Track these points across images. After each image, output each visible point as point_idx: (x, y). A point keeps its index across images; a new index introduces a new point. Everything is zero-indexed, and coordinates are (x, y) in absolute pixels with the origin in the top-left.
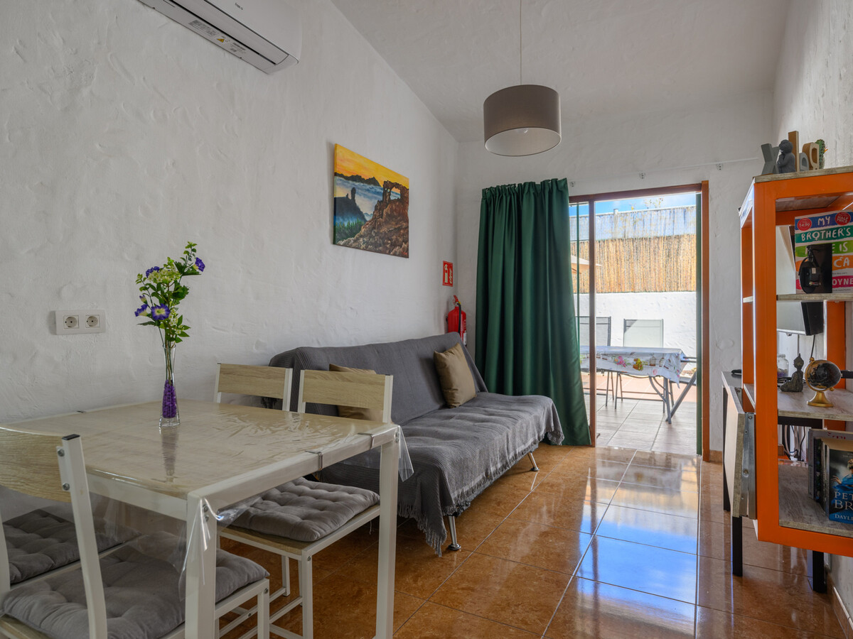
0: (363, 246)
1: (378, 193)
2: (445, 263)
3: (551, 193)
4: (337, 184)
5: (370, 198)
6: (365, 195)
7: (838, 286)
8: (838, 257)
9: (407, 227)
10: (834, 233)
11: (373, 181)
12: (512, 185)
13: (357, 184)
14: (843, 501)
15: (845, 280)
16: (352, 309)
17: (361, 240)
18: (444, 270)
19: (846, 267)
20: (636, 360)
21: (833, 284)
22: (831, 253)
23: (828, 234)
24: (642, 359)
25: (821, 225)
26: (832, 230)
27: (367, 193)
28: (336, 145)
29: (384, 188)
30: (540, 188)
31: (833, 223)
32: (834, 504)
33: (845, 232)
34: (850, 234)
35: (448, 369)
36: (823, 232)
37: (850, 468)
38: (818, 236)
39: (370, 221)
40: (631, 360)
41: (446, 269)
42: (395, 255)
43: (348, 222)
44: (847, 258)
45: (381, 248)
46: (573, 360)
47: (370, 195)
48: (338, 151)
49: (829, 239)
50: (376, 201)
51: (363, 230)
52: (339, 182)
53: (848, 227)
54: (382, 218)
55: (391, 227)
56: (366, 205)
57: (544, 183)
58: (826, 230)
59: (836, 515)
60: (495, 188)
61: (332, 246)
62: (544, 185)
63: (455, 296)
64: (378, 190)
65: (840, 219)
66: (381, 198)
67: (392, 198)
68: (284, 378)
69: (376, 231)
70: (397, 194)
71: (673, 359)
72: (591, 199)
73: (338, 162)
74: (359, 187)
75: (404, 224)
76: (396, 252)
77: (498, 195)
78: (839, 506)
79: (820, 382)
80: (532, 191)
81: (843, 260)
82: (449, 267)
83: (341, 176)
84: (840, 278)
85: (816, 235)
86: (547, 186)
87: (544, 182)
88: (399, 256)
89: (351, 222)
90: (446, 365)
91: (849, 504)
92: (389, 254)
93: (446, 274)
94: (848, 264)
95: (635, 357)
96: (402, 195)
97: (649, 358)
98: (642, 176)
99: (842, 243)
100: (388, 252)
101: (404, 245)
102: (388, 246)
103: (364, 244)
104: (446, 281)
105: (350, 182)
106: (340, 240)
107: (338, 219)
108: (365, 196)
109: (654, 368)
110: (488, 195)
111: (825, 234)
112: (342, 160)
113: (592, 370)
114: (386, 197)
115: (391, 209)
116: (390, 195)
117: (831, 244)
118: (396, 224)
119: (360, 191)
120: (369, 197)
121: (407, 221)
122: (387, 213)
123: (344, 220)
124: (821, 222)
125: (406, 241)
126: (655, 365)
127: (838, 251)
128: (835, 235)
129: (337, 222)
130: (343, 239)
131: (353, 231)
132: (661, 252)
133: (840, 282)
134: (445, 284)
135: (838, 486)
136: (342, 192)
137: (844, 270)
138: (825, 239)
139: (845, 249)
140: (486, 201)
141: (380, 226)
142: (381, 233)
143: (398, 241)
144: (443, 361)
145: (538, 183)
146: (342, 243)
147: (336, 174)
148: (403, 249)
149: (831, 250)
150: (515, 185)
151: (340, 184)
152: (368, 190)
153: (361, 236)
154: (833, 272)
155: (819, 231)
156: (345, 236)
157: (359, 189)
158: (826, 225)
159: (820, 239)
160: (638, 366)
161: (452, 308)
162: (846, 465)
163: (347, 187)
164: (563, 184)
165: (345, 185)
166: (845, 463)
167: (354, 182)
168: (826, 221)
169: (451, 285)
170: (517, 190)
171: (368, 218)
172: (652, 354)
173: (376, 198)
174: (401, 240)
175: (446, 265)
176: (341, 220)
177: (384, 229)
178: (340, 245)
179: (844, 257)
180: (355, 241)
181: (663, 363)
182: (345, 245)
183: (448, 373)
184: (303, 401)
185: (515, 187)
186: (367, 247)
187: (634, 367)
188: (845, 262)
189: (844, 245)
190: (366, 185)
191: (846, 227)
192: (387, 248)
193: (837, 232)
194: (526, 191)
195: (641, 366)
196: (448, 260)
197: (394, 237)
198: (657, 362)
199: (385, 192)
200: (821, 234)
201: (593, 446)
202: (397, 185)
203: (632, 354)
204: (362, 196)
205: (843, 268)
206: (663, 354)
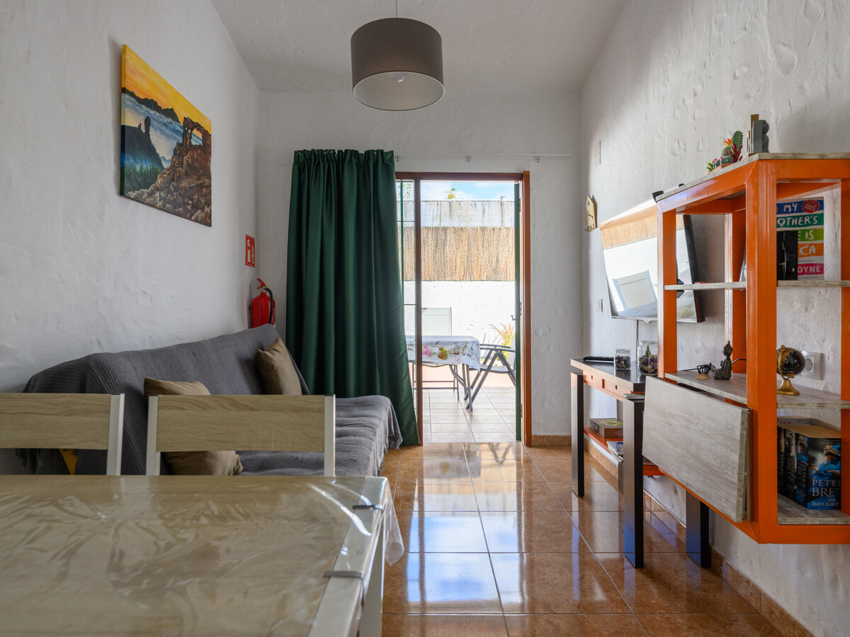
0: (160, 204)
1: (177, 132)
2: (248, 238)
3: (376, 165)
4: (126, 106)
5: (169, 137)
6: (161, 130)
7: (803, 273)
8: (804, 245)
9: (209, 186)
10: (800, 221)
11: (170, 113)
12: (330, 150)
13: (152, 112)
14: (820, 488)
15: (811, 267)
16: (145, 293)
17: (157, 194)
18: (247, 245)
19: (812, 254)
20: (441, 349)
21: (799, 272)
22: (797, 240)
23: (795, 221)
24: (446, 348)
25: (787, 212)
26: (798, 217)
27: (164, 128)
28: (125, 46)
29: (184, 127)
30: (362, 159)
31: (799, 210)
32: (812, 492)
33: (811, 220)
34: (816, 222)
35: (276, 371)
36: (789, 219)
37: (826, 455)
38: (784, 223)
39: (168, 170)
40: (436, 350)
41: (249, 245)
42: (196, 221)
43: (140, 166)
44: (813, 246)
45: (180, 209)
46: (402, 353)
47: (168, 132)
48: (128, 56)
49: (794, 226)
50: (175, 143)
51: (159, 180)
52: (129, 103)
53: (816, 215)
54: (182, 167)
55: (192, 182)
56: (164, 146)
57: (368, 153)
58: (792, 217)
59: (814, 503)
60: (310, 152)
61: (118, 198)
62: (369, 155)
63: (259, 279)
64: (178, 128)
65: (808, 207)
66: (181, 140)
67: (194, 143)
68: (109, 412)
69: (175, 184)
70: (198, 138)
71: (475, 347)
72: (417, 177)
73: (128, 73)
74: (155, 117)
75: (206, 180)
76: (198, 217)
77: (313, 160)
78: (816, 493)
79: (791, 370)
80: (354, 161)
81: (809, 247)
82: (251, 243)
83: (132, 94)
84: (806, 265)
85: (781, 222)
86: (371, 156)
87: (368, 151)
88: (200, 223)
89: (145, 166)
90: (273, 367)
91: (824, 490)
92: (190, 219)
93: (249, 251)
94: (814, 252)
95: (439, 346)
96: (204, 141)
97: (453, 346)
98: (468, 159)
99: (808, 231)
100: (188, 216)
101: (207, 209)
102: (189, 207)
103: (160, 200)
104: (249, 261)
105: (144, 107)
106: (130, 190)
107: (128, 159)
108: (162, 132)
109: (458, 356)
110: (302, 159)
111: (791, 221)
112: (132, 72)
113: (419, 363)
114: (187, 139)
115: (192, 157)
116: (191, 138)
117: (797, 231)
118: (198, 179)
119: (155, 123)
120: (166, 135)
121: (209, 177)
122: (187, 162)
123: (135, 162)
124: (787, 209)
125: (209, 204)
126: (458, 354)
127: (804, 239)
128: (801, 223)
129: (127, 162)
130: (134, 189)
131: (147, 180)
132: (430, 242)
133: (806, 270)
134: (247, 264)
135: (815, 474)
136: (133, 120)
137: (810, 258)
138: (791, 226)
139: (811, 237)
140: (299, 166)
141: (180, 178)
142: (181, 189)
143: (201, 203)
144: (269, 361)
145: (362, 151)
146: (132, 194)
147: (124, 90)
148: (206, 214)
149: (797, 237)
150: (334, 151)
151: (130, 106)
152: (165, 125)
153: (157, 189)
154: (799, 259)
155: (785, 218)
156: (136, 186)
157: (154, 120)
158: (793, 212)
159: (785, 226)
160: (443, 356)
161: (257, 294)
162: (822, 452)
163: (140, 114)
164: (389, 157)
165: (136, 110)
166: (821, 450)
167: (149, 109)
168: (793, 208)
169: (253, 265)
170: (337, 158)
171: (166, 165)
172: (456, 343)
173: (174, 138)
174: (203, 201)
175: (249, 241)
176: (132, 161)
177: (184, 184)
178: (129, 198)
179: (811, 245)
180: (150, 195)
181: (467, 351)
182: (136, 199)
183: (277, 376)
184: (157, 451)
185: (335, 153)
186: (164, 205)
187: (439, 357)
188: (811, 250)
189: (810, 233)
190: (163, 116)
191: (814, 215)
192: (188, 211)
193: (803, 219)
194: (347, 161)
195: (446, 355)
196: (251, 235)
197: (196, 197)
198: (461, 350)
199: (185, 132)
200: (787, 221)
201: (421, 445)
202: (198, 126)
203: (437, 343)
204: (158, 132)
205: (808, 255)
206: (467, 343)
